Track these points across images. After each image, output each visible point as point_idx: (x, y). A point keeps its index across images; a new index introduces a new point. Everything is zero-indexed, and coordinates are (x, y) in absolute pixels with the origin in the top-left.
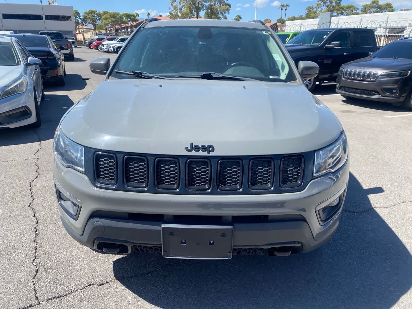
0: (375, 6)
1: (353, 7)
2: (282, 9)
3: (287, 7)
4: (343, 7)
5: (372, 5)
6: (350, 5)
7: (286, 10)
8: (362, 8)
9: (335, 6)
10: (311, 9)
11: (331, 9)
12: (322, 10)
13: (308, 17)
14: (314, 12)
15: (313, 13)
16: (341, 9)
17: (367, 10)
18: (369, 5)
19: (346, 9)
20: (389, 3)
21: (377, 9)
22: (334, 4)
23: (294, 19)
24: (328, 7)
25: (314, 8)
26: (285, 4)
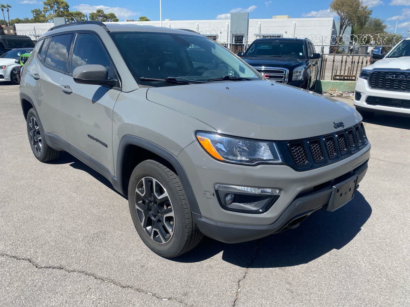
0: (101, 14)
1: (81, 14)
2: (3, 10)
3: (9, 8)
4: (71, 13)
5: (98, 14)
6: (78, 12)
7: (8, 11)
8: (90, 16)
9: (63, 11)
10: (38, 13)
11: (60, 14)
12: (51, 14)
13: (36, 20)
14: (43, 16)
15: (41, 17)
16: (71, 15)
17: (94, 18)
18: (95, 13)
19: (76, 16)
20: (112, 13)
21: (104, 18)
22: (62, 10)
23: (18, 21)
24: (57, 12)
25: (41, 12)
26: (6, 5)
